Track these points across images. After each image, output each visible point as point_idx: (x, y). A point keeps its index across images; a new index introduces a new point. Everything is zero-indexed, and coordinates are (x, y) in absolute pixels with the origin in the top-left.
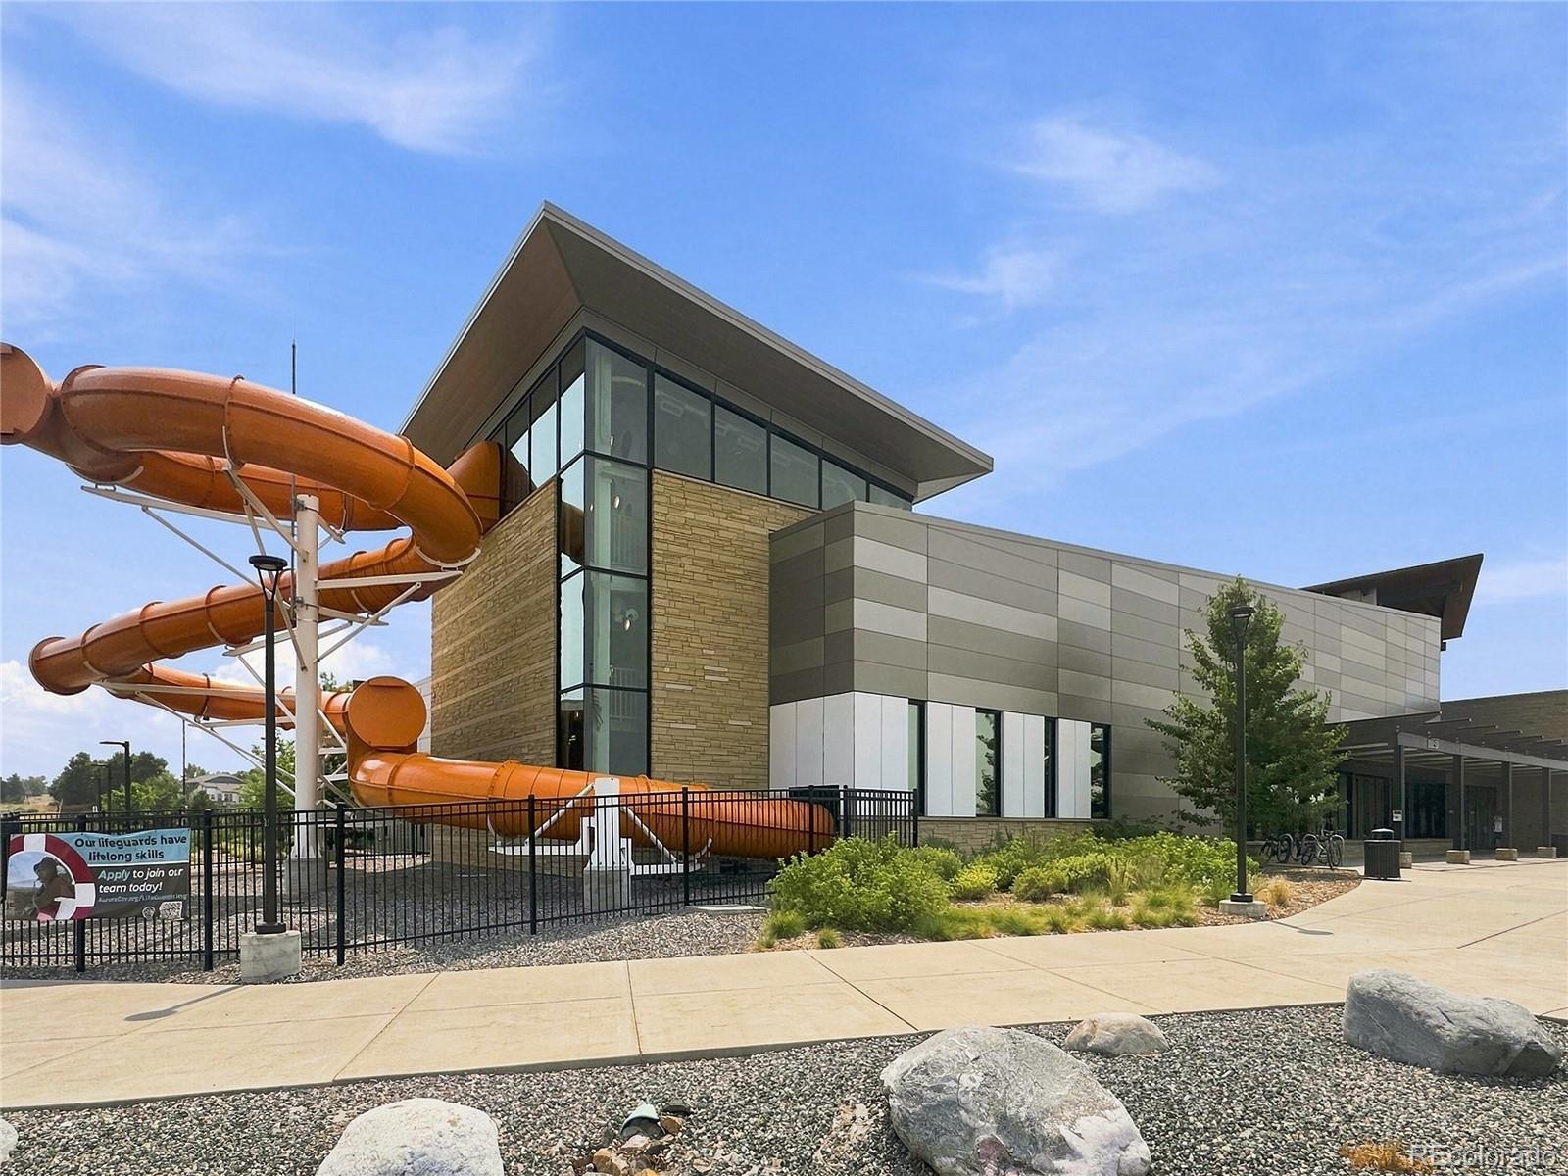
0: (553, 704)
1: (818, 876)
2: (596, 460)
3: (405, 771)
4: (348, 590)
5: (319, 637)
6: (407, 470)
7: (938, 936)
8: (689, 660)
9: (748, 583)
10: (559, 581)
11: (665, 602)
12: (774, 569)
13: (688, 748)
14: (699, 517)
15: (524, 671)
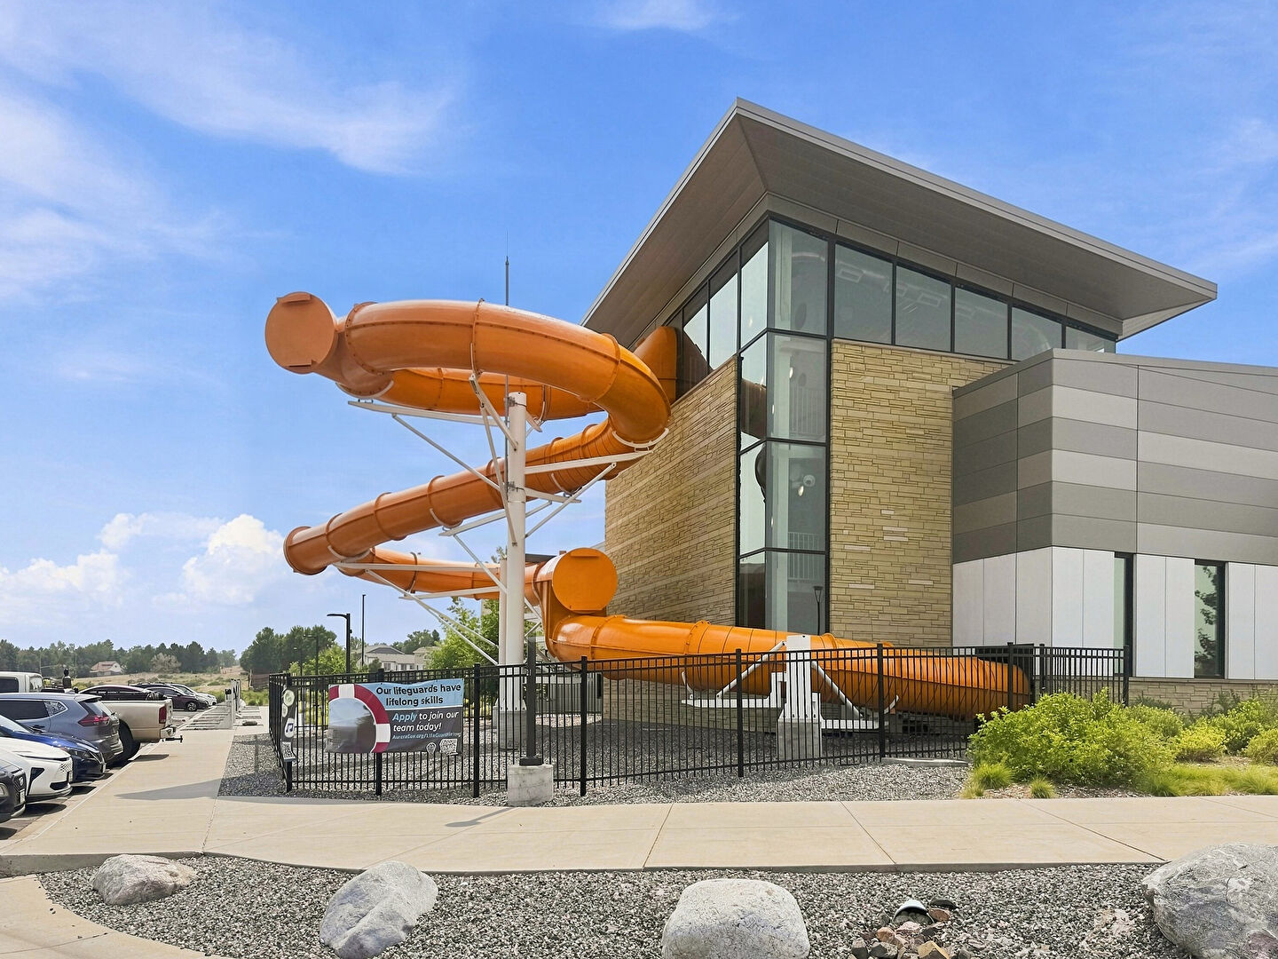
0: (733, 568)
1: (1025, 730)
2: (776, 337)
3: (605, 632)
4: (548, 473)
5: (527, 515)
6: (613, 364)
7: (1161, 791)
8: (869, 521)
9: (929, 441)
10: (739, 454)
11: (845, 467)
12: (957, 425)
13: (868, 608)
14: (878, 381)
15: (701, 539)
